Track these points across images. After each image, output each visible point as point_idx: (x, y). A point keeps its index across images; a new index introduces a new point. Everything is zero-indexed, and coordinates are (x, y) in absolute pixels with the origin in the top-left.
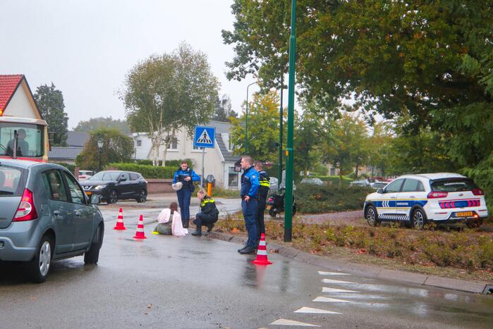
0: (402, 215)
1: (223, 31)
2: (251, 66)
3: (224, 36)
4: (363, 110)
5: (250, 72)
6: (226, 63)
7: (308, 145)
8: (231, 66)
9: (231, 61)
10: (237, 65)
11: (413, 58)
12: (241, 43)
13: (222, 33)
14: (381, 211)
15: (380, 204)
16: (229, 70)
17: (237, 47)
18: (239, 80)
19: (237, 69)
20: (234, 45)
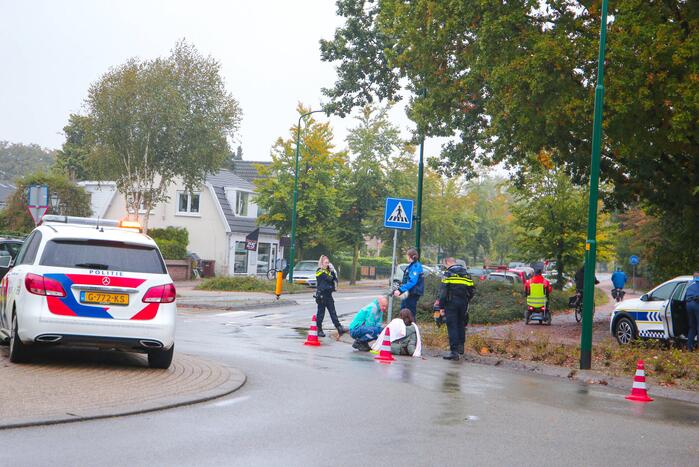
0: (657, 331)
1: (322, 42)
2: (360, 95)
3: (323, 49)
4: (506, 164)
5: (358, 104)
6: (324, 90)
7: (361, 210)
8: (331, 95)
9: (332, 86)
10: (339, 94)
11: (685, 109)
12: (349, 60)
13: (320, 45)
14: (642, 327)
15: (643, 316)
16: (327, 100)
17: (343, 66)
18: (343, 116)
19: (339, 99)
20: (339, 63)
